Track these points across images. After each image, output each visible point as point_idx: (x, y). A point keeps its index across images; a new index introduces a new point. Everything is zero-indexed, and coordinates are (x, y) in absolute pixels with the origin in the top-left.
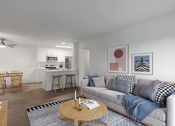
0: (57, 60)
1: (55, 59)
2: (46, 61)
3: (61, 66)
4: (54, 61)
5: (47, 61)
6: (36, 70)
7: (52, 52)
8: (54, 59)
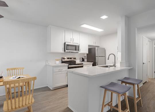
0: (78, 50)
1: (76, 48)
2: (63, 52)
3: (83, 58)
4: (75, 51)
5: (65, 51)
6: (46, 65)
7: (72, 37)
8: (74, 48)
